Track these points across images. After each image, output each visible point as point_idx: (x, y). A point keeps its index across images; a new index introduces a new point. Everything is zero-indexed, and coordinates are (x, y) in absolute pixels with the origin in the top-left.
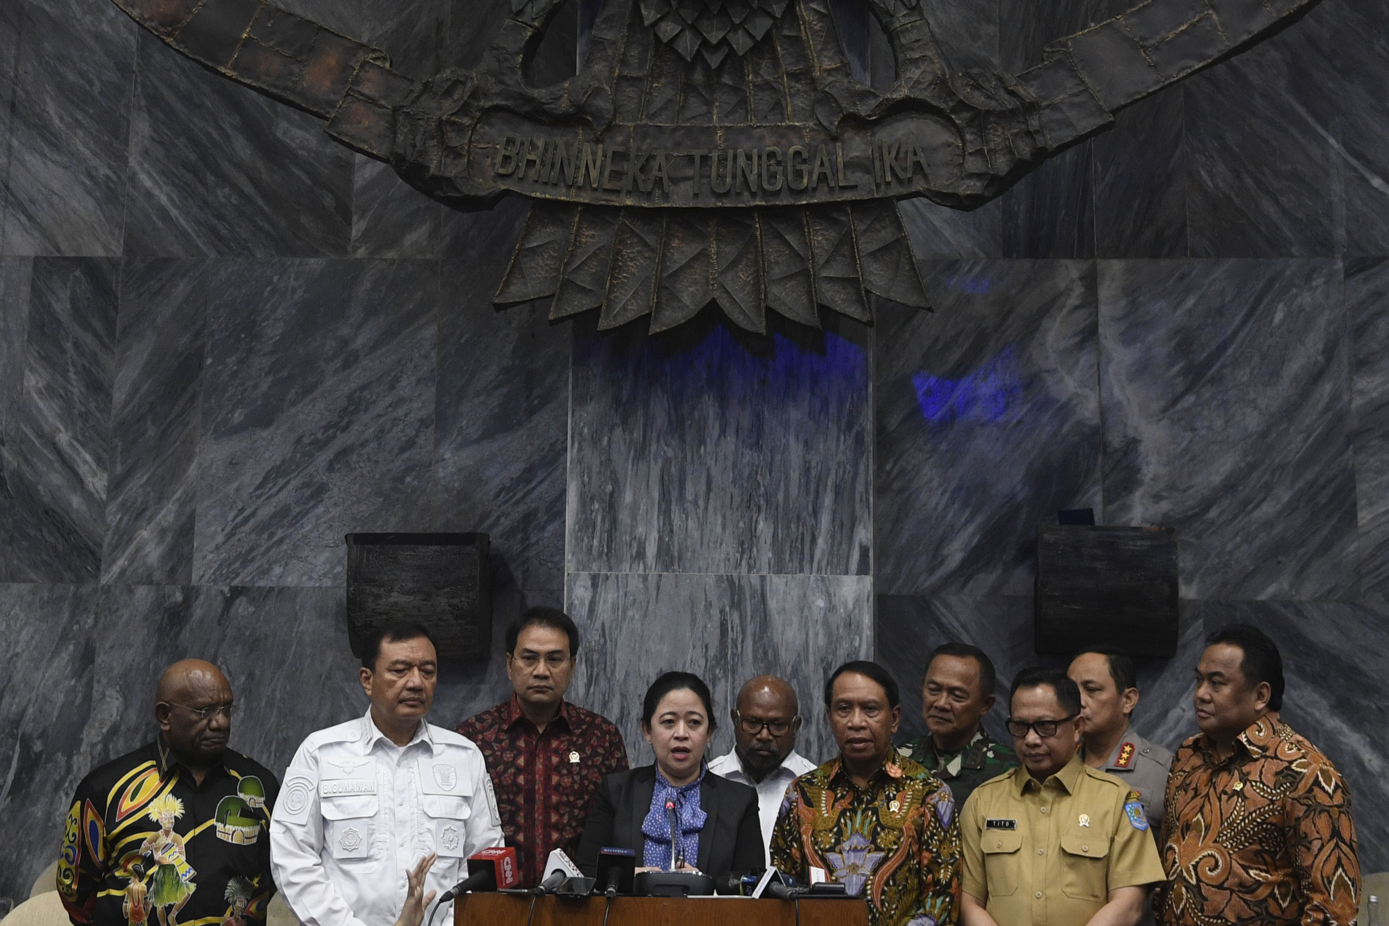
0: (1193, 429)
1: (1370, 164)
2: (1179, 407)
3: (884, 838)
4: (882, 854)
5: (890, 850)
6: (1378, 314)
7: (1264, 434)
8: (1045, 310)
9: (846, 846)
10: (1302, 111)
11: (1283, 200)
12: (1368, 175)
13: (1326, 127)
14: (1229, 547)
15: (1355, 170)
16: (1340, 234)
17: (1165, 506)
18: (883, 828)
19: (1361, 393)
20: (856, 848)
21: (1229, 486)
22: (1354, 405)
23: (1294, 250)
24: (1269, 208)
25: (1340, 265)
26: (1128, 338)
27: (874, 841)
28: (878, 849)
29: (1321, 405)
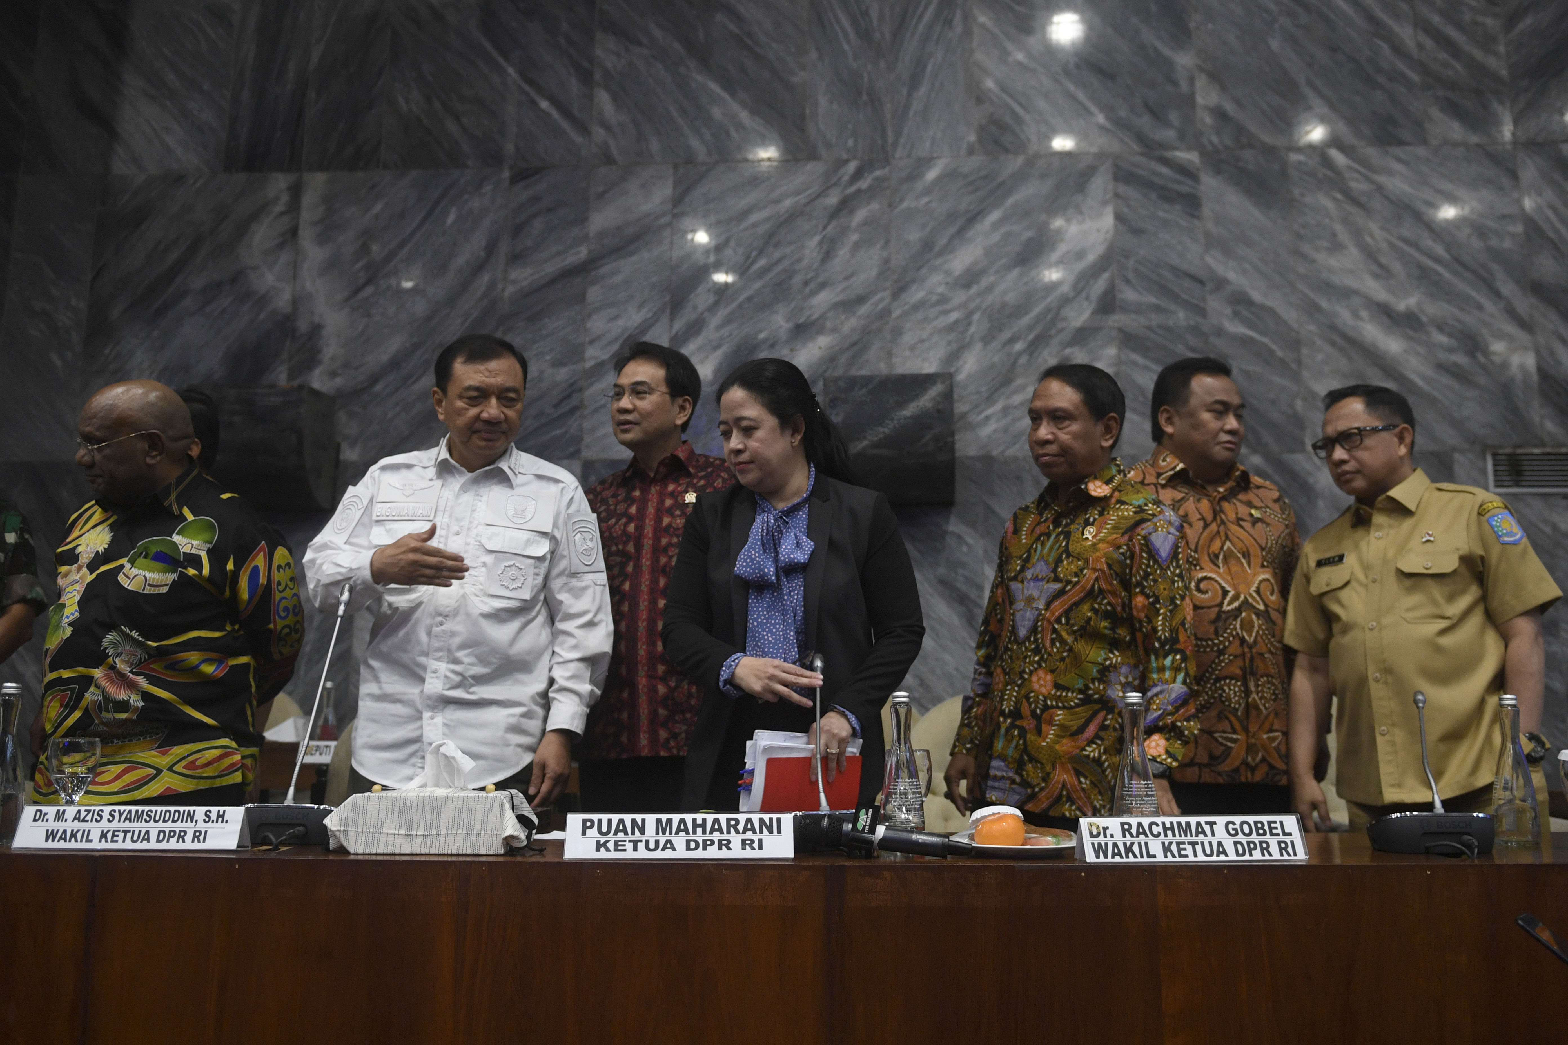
0: (369, 316)
1: (540, 89)
2: (360, 296)
3: (1067, 567)
4: (1058, 586)
5: (1069, 582)
6: (535, 216)
7: (429, 318)
8: (255, 216)
9: (1029, 574)
10: (487, 45)
11: (465, 120)
12: (537, 98)
13: (507, 59)
14: (390, 415)
15: (527, 94)
16: (509, 148)
17: (339, 381)
18: (1069, 555)
19: (514, 282)
20: (1037, 576)
21: (395, 364)
22: (506, 294)
23: (470, 163)
24: (452, 127)
25: (506, 174)
26: (322, 239)
27: (1054, 570)
28: (1057, 579)
29: (479, 294)
